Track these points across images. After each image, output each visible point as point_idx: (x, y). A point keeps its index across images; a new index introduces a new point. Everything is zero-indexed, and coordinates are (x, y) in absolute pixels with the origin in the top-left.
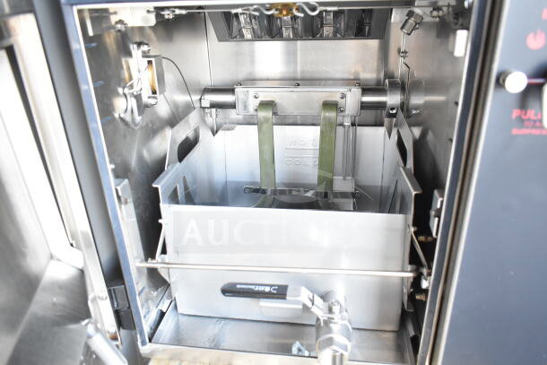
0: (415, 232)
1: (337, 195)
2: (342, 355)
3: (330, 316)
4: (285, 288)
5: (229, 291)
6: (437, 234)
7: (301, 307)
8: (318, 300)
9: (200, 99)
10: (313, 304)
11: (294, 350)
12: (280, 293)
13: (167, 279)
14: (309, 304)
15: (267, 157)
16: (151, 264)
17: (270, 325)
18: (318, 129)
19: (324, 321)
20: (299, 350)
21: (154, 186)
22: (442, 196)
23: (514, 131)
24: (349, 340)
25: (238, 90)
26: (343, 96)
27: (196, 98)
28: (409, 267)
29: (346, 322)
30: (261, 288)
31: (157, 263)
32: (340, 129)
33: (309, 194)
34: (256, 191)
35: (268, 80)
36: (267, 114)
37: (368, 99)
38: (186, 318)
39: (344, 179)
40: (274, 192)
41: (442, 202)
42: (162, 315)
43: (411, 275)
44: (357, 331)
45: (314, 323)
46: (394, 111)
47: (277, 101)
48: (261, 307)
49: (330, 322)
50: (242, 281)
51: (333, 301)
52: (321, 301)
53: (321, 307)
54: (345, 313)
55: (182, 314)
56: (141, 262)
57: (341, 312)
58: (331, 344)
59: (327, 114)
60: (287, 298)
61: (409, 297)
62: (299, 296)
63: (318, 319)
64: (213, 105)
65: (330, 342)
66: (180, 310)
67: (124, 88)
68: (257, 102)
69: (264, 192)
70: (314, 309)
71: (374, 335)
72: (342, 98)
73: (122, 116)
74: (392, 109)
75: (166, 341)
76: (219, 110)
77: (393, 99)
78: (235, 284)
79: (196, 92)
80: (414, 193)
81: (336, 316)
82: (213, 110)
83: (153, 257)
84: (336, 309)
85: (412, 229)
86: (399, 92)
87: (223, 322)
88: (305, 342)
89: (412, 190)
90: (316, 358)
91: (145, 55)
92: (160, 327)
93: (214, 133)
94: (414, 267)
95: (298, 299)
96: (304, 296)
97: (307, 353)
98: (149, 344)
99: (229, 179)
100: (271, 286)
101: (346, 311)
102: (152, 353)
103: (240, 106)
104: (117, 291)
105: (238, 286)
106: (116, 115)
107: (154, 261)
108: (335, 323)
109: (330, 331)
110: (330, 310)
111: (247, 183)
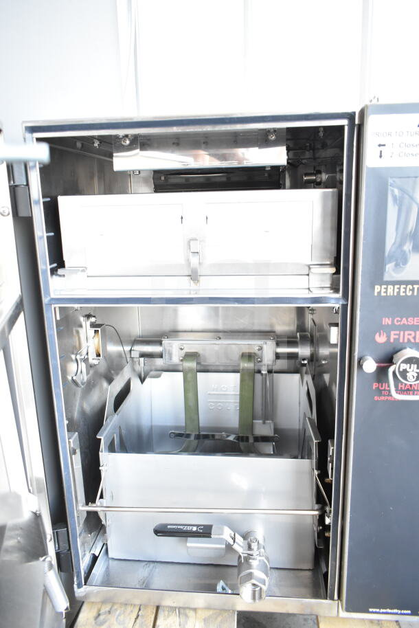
0: (318, 475)
1: (258, 439)
2: (261, 589)
3: (249, 552)
4: (210, 527)
5: (161, 531)
6: (332, 477)
7: (224, 546)
8: (239, 539)
9: (131, 350)
10: (234, 542)
11: (219, 589)
12: (205, 532)
13: (104, 522)
14: (231, 542)
15: (192, 403)
16: (91, 508)
17: (196, 567)
18: (238, 376)
19: (245, 557)
20: (223, 589)
21: (98, 437)
22: (333, 446)
23: (376, 398)
24: (267, 576)
25: (165, 342)
26: (261, 349)
27: (127, 348)
28: (316, 507)
29: (263, 558)
30: (189, 528)
31: (97, 507)
32: (258, 376)
33: (231, 438)
34: (180, 435)
35: (192, 331)
36: (192, 365)
37: (282, 350)
38: (116, 562)
39: (264, 423)
40: (198, 437)
41: (333, 450)
42: (95, 559)
43: (316, 513)
44: (276, 571)
45: (236, 564)
46: (306, 362)
47: (201, 352)
48: (188, 548)
49: (250, 559)
50: (172, 523)
51: (252, 538)
52: (242, 539)
53: (242, 544)
54: (262, 550)
55: (113, 559)
56: (83, 506)
57: (258, 548)
58: (251, 579)
59: (246, 365)
60: (212, 536)
61: (318, 534)
62: (222, 534)
63: (240, 557)
64: (143, 355)
65: (250, 576)
66: (111, 554)
67: (76, 354)
68: (183, 353)
69: (188, 436)
70: (236, 547)
71: (291, 574)
72: (259, 350)
73: (74, 378)
74: (304, 360)
75: (99, 583)
76: (146, 359)
77: (304, 351)
78: (166, 525)
79: (128, 343)
80: (315, 441)
81: (255, 552)
82: (142, 359)
83: (94, 501)
84: (254, 546)
85: (316, 472)
86: (309, 345)
87: (152, 565)
88: (229, 582)
89: (314, 439)
90: (239, 594)
91: (93, 325)
92: (93, 571)
93: (142, 381)
94: (320, 505)
95: (221, 537)
96: (227, 534)
97: (230, 592)
98: (84, 586)
99: (153, 424)
100: (198, 526)
101: (264, 548)
102: (86, 596)
103: (166, 356)
104: (59, 534)
105: (169, 527)
106: (70, 378)
107: (94, 505)
108: (254, 559)
109: (250, 567)
110: (250, 548)
111: (171, 428)
